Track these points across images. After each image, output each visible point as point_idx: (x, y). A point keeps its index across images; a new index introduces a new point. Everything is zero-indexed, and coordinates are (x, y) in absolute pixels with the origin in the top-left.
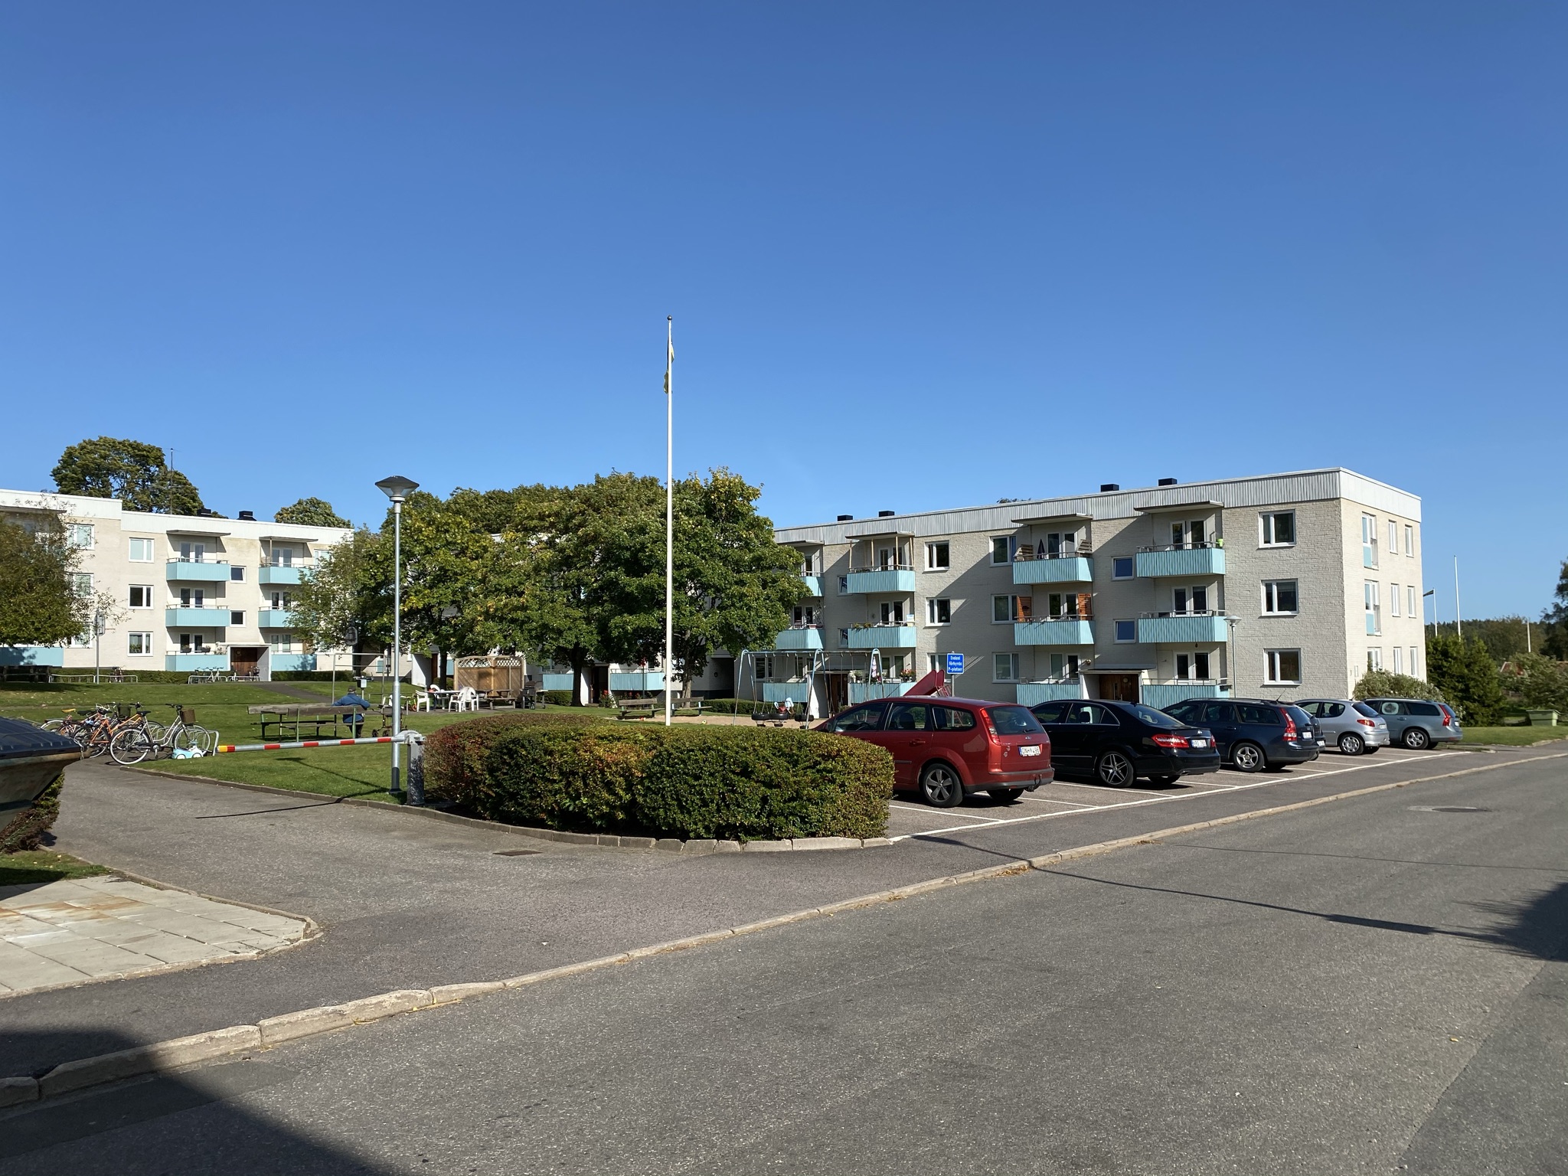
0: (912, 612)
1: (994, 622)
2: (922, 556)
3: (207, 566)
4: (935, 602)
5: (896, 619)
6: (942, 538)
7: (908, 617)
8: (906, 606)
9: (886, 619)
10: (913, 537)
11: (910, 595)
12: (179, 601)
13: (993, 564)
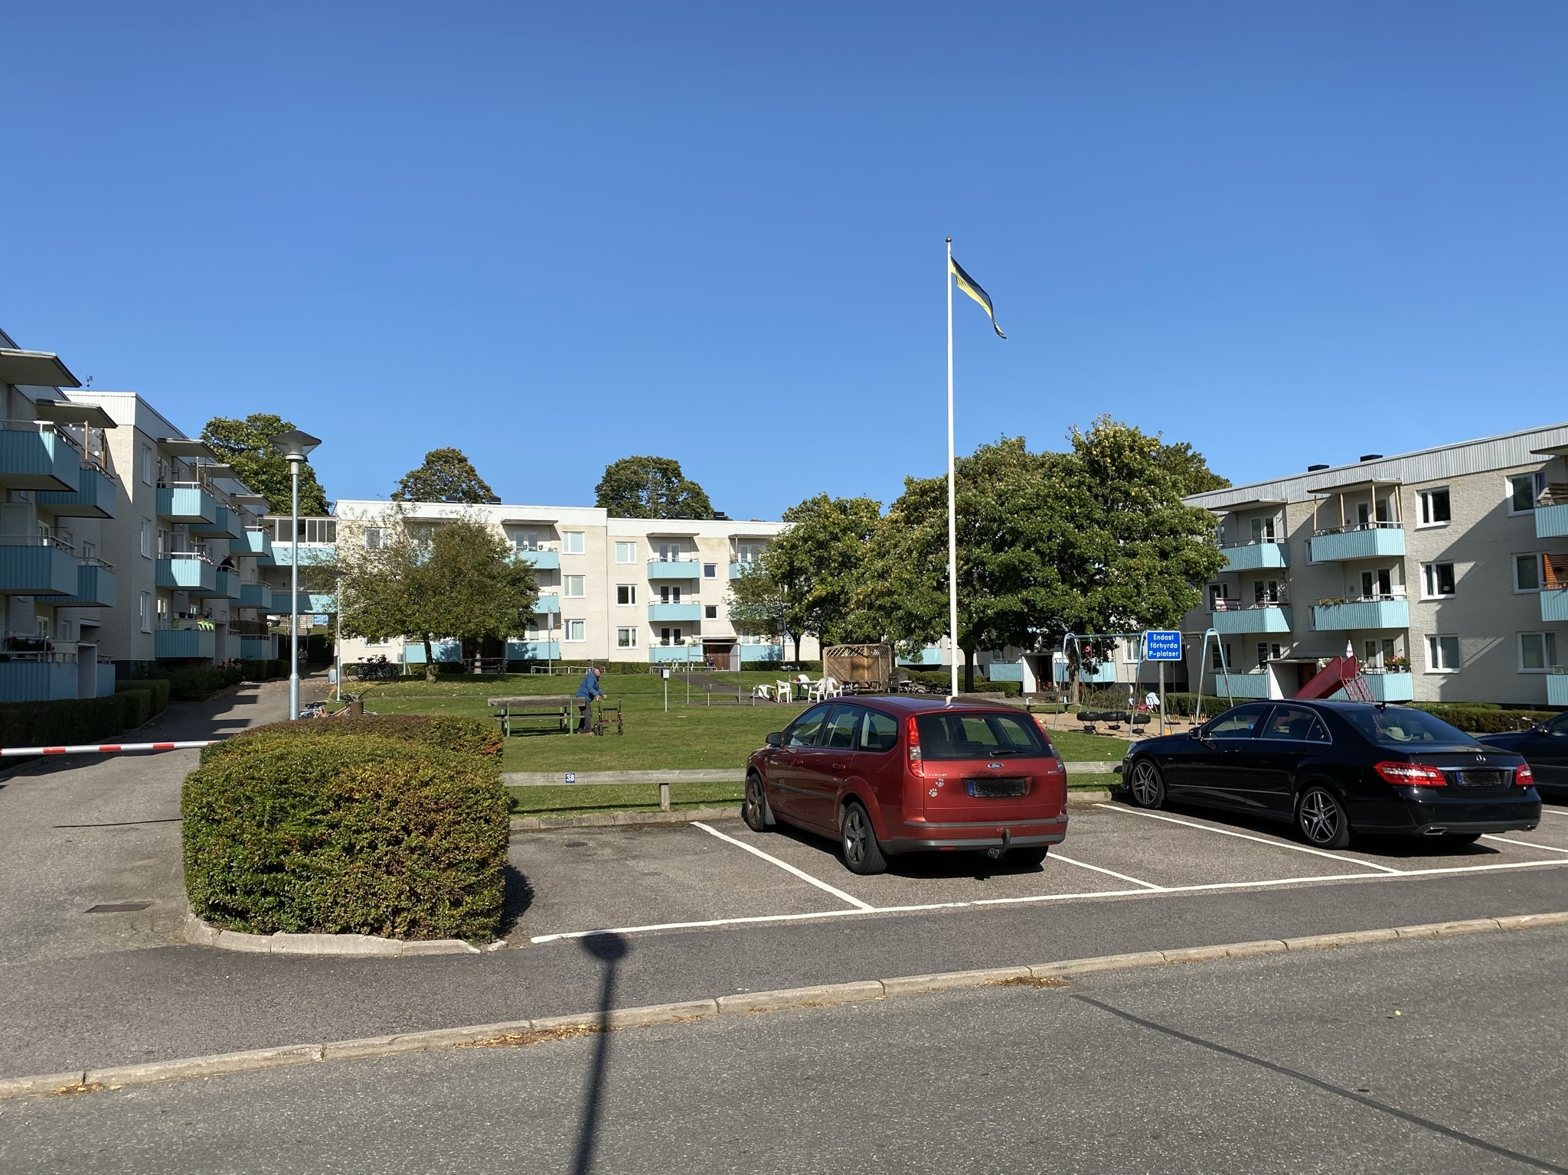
0: (1403, 582)
1: (1517, 590)
2: (1413, 509)
3: (683, 565)
4: (1434, 568)
5: (1382, 591)
6: (1439, 484)
7: (1396, 589)
8: (1394, 574)
9: (1368, 592)
10: (1399, 485)
11: (1399, 560)
12: (659, 598)
13: (1512, 512)
